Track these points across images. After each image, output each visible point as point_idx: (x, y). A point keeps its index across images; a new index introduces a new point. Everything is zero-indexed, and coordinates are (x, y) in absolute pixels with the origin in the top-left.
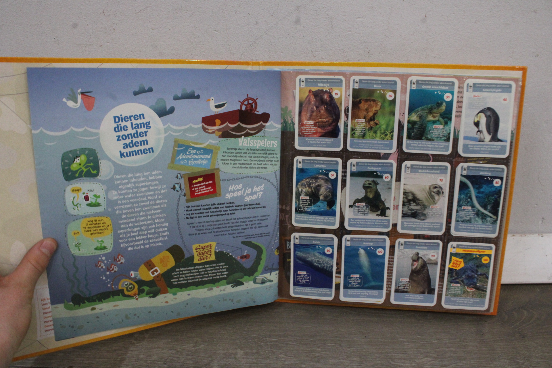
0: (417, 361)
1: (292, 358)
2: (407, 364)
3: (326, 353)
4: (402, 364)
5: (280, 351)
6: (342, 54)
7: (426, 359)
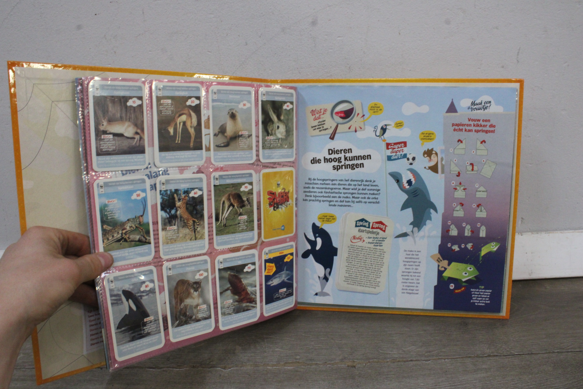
0: (404, 349)
1: (287, 351)
2: (395, 352)
3: (319, 345)
4: (390, 352)
5: (276, 346)
6: (326, 70)
7: (412, 347)
